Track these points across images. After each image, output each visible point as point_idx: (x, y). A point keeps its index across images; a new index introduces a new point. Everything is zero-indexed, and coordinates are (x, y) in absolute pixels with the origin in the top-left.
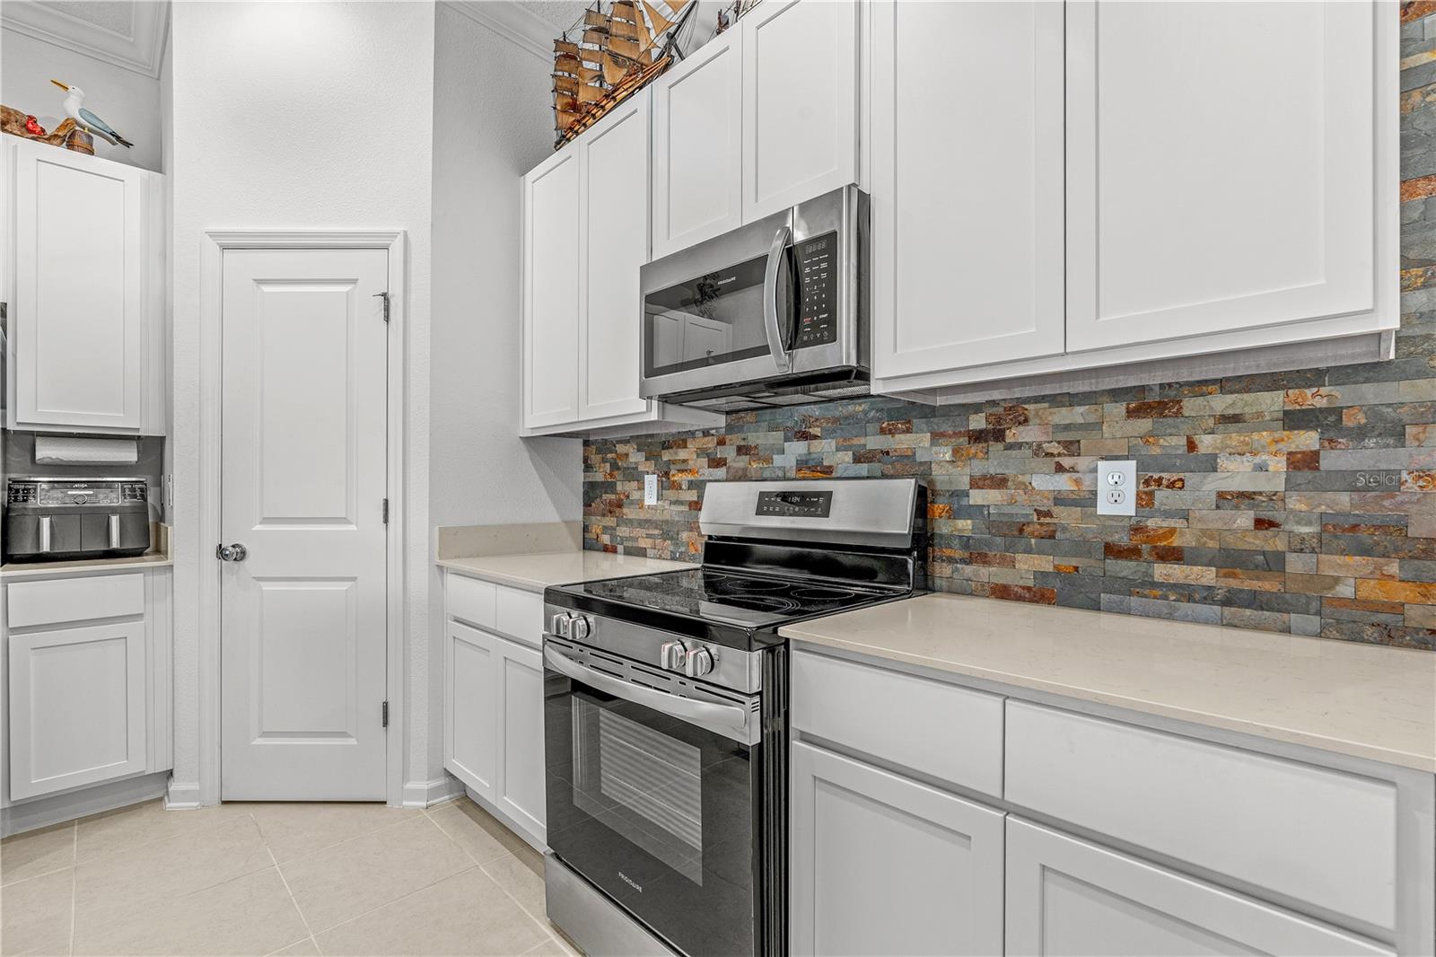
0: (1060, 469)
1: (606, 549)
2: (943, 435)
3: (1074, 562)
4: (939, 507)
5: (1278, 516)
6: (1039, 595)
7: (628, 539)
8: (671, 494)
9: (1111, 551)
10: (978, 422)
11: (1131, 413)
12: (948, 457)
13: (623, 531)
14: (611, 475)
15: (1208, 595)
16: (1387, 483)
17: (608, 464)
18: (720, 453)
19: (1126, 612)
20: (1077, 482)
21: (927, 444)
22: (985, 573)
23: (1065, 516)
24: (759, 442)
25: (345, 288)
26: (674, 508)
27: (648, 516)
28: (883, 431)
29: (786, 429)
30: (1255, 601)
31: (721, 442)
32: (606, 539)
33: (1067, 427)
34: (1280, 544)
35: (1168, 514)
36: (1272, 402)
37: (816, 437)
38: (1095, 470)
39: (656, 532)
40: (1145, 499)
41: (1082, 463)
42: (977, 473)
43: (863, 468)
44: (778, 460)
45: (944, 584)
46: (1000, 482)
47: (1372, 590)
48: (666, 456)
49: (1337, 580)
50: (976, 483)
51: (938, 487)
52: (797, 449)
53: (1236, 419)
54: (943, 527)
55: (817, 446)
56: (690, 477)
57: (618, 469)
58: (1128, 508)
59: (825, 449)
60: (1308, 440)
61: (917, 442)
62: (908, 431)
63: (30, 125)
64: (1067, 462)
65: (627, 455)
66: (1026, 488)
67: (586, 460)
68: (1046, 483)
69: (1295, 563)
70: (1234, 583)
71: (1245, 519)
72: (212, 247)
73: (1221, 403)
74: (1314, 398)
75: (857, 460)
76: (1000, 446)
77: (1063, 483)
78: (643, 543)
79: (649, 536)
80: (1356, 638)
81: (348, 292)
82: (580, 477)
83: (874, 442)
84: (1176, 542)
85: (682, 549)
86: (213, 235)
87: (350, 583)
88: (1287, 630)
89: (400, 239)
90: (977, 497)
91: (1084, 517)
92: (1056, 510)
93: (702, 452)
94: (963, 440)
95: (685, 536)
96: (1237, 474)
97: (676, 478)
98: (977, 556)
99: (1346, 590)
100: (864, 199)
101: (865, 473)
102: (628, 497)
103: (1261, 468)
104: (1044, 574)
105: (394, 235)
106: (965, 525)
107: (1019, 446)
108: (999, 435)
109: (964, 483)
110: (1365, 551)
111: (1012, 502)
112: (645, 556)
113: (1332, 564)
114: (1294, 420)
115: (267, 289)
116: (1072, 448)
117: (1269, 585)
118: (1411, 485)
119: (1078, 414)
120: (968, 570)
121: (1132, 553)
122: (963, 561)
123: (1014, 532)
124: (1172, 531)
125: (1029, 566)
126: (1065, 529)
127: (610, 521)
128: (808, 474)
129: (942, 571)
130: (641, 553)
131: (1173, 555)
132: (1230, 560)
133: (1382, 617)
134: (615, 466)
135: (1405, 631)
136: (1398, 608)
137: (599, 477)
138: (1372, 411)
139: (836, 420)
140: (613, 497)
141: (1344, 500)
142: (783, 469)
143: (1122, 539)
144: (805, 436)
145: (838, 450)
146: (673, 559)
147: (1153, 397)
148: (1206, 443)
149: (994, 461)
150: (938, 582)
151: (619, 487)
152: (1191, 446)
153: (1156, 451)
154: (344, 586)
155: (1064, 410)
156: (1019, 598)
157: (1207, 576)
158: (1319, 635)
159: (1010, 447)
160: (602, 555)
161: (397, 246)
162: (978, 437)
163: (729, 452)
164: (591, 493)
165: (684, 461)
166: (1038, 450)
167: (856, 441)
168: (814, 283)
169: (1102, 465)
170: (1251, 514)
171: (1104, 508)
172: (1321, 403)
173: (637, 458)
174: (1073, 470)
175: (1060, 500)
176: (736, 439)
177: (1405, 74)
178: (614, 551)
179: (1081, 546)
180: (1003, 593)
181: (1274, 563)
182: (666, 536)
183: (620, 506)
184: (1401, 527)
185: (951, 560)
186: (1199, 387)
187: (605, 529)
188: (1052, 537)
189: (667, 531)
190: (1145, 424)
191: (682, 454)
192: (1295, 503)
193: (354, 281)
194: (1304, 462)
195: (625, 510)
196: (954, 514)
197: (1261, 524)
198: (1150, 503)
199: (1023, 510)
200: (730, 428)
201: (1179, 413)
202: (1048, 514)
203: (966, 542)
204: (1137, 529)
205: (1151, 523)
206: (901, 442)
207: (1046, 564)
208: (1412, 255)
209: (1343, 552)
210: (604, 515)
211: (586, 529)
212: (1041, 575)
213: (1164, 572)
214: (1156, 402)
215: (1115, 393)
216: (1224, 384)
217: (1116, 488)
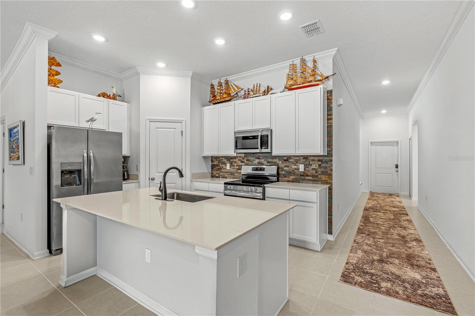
0: (295, 165)
1: (217, 177)
2: (280, 160)
3: (297, 177)
4: (280, 170)
5: (317, 171)
6: (293, 181)
7: (223, 175)
8: (233, 167)
9: (301, 175)
10: (285, 158)
11: (303, 159)
12: (281, 163)
13: (221, 174)
14: (218, 163)
15: (311, 180)
16: (326, 168)
17: (218, 161)
18: (243, 160)
19: (303, 183)
20: (297, 167)
21: (278, 161)
22: (286, 179)
23: (296, 171)
24: (251, 159)
25: (174, 130)
26: (233, 169)
27: (228, 171)
28: (272, 159)
29: (255, 157)
30: (315, 181)
31: (243, 159)
32: (217, 175)
33: (296, 160)
34: (318, 174)
35: (307, 171)
36: (317, 158)
37: (261, 159)
38: (299, 165)
39: (229, 174)
40: (305, 169)
41: (298, 164)
42: (285, 165)
43: (269, 164)
44: (254, 162)
45: (281, 180)
46: (288, 167)
47: (325, 179)
48: (231, 160)
49: (322, 178)
50: (285, 167)
51: (280, 167)
52: (257, 160)
53: (313, 160)
54: (280, 173)
55: (261, 160)
56: (237, 164)
57: (220, 162)
58: (303, 170)
59: (262, 161)
60: (320, 163)
61: (277, 161)
62: (275, 159)
63: (110, 96)
64: (296, 164)
65: (222, 160)
66: (291, 167)
67: (212, 160)
68: (294, 167)
69: (319, 176)
70: (314, 179)
71: (314, 172)
72: (148, 121)
73: (312, 158)
74: (321, 158)
75: (268, 163)
76: (288, 162)
77: (296, 167)
78: (226, 176)
79: (227, 175)
80: (324, 184)
81: (174, 131)
82: (211, 163)
83: (270, 160)
84: (308, 174)
85: (235, 177)
86: (148, 119)
87: (175, 184)
88: (318, 184)
89: (185, 121)
90: (285, 168)
91: (298, 171)
92: (295, 170)
93: (239, 160)
94: (283, 161)
95: (236, 174)
96: (314, 166)
97: (234, 164)
98: (285, 176)
99: (323, 179)
100: (271, 130)
101: (269, 165)
102: (223, 167)
103: (316, 166)
104: (294, 179)
105: (183, 120)
106: (283, 172)
107: (290, 162)
108: (288, 160)
109: (283, 167)
110: (325, 175)
111: (290, 169)
112: (227, 178)
114: (319, 161)
115: (158, 129)
116: (297, 162)
117: (317, 179)
118: (328, 168)
119: (297, 158)
120: (284, 178)
121: (303, 176)
122: (283, 177)
123: (290, 173)
124: (307, 173)
125: (292, 177)
126: (296, 173)
127: (218, 172)
128: (260, 164)
129: (280, 179)
130: (226, 178)
131: (307, 176)
132: (313, 176)
133: (326, 182)
134: (219, 162)
135: (328, 183)
136: (327, 181)
137: (215, 163)
138: (325, 160)
139: (264, 156)
140: (219, 167)
141: (323, 169)
142: (255, 163)
143: (302, 174)
144: (259, 159)
145: (264, 161)
146: (233, 178)
147: (305, 157)
148: (311, 163)
149: (287, 164)
150: (280, 180)
151: (220, 165)
152: (309, 163)
153: (306, 163)
154: (174, 185)
155: (296, 158)
156: (290, 182)
157: (311, 178)
158: (321, 184)
159: (289, 162)
160: (216, 178)
161: (184, 122)
162: (285, 160)
163: (245, 160)
164: (213, 167)
165: (235, 161)
166: (293, 162)
167: (267, 160)
168: (265, 141)
169: (300, 165)
170: (315, 171)
171: (300, 170)
172: (321, 159)
173: (224, 160)
174: (297, 165)
175: (295, 169)
176: (246, 158)
177: (327, 126)
178: (219, 177)
179: (298, 175)
180: (288, 181)
181: (317, 176)
182: (231, 174)
183: (221, 169)
184: (327, 172)
185: (281, 177)
186: (310, 156)
187: (217, 173)
188: (294, 174)
189: (232, 174)
190: (305, 160)
191: (235, 160)
192: (319, 170)
193: (176, 128)
194: (320, 165)
195: (222, 170)
196: (282, 171)
197: (316, 172)
198: (305, 170)
199: (291, 170)
200: (245, 156)
201: (308, 159)
202: (294, 171)
203: (284, 175)
204: (304, 173)
205: (305, 172)
206: (275, 160)
207: (294, 177)
208: (328, 144)
209: (323, 175)
210: (217, 171)
211: (212, 173)
212: (293, 179)
213: (307, 178)
214: (306, 157)
215: (302, 156)
216: (313, 156)
217: (302, 168)
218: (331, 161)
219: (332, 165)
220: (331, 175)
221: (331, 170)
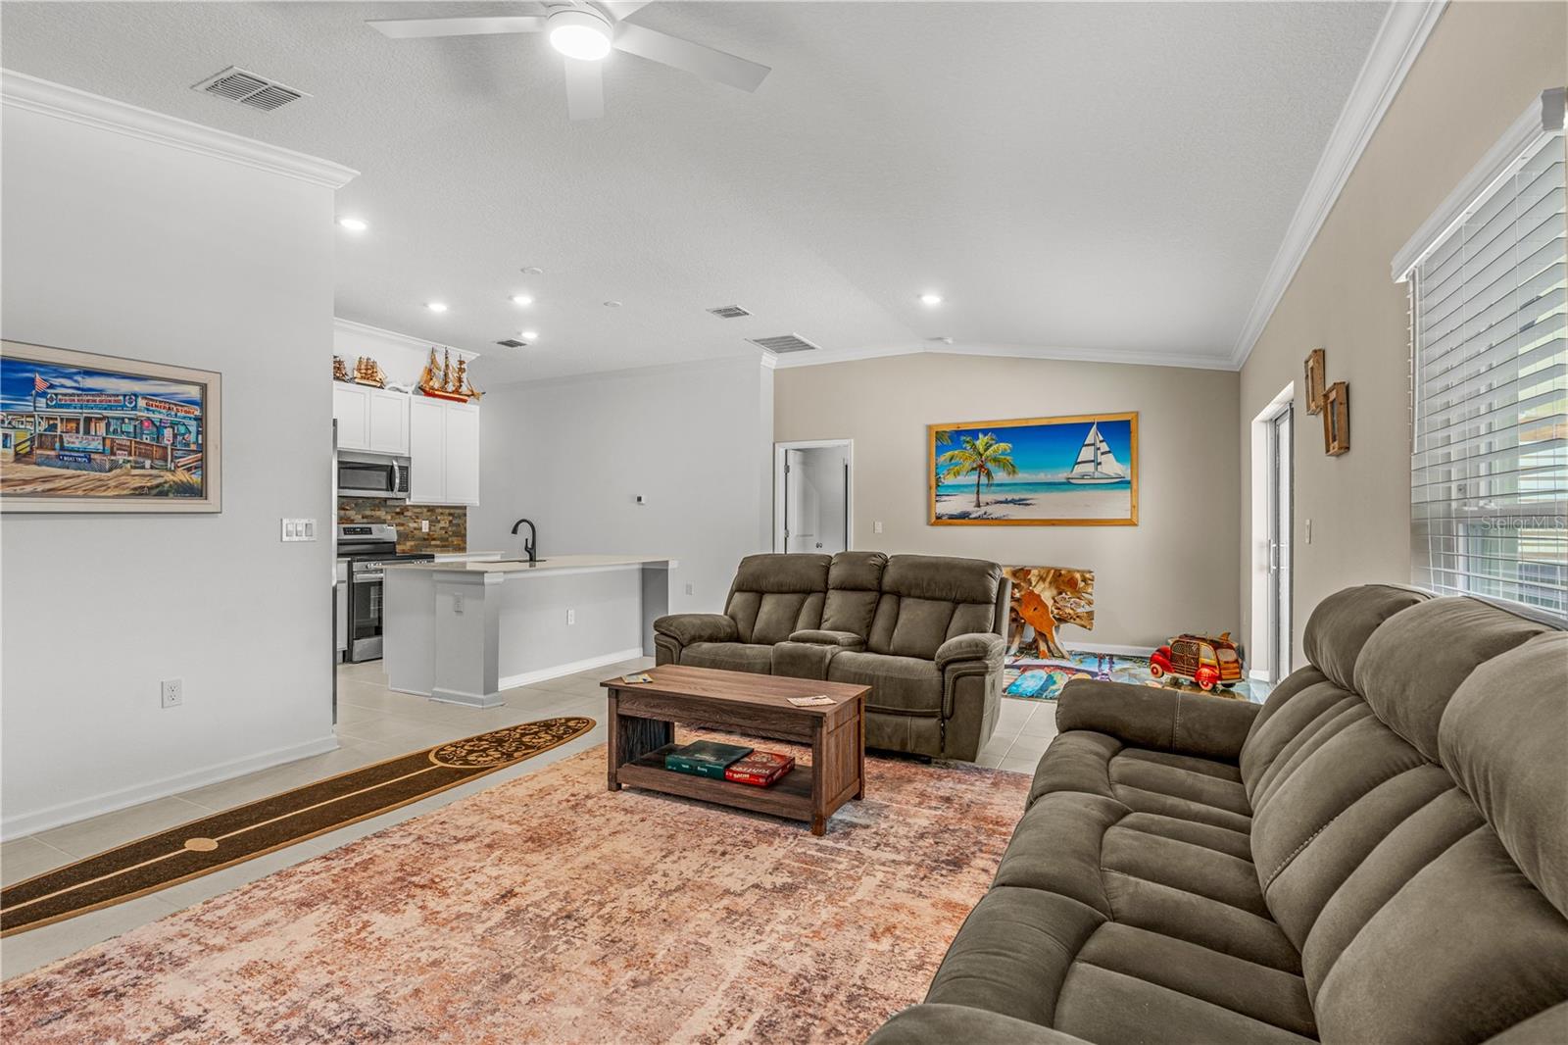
0: (415, 522)
2: (388, 512)
3: (418, 542)
5: (447, 531)
9: (425, 539)
10: (398, 510)
11: (428, 511)
12: (390, 518)
16: (459, 525)
20: (419, 525)
21: (384, 515)
22: (400, 547)
23: (417, 532)
28: (372, 510)
33: (417, 513)
34: (448, 536)
36: (447, 511)
40: (430, 528)
41: (419, 520)
42: (397, 522)
43: (365, 520)
46: (402, 525)
50: (397, 525)
53: (442, 513)
55: (347, 512)
58: (427, 530)
59: (350, 513)
60: (451, 518)
61: (381, 514)
62: (380, 510)
64: (417, 520)
66: (408, 526)
68: (412, 525)
69: (450, 539)
71: (443, 532)
73: (440, 510)
74: (452, 511)
75: (363, 518)
76: (403, 516)
77: (415, 525)
80: (455, 550)
83: (368, 513)
84: (434, 536)
91: (420, 532)
92: (415, 531)
94: (394, 514)
96: (442, 524)
99: (454, 543)
103: (446, 522)
110: (456, 536)
111: (405, 530)
113: (454, 539)
114: (450, 514)
116: (417, 518)
117: (448, 544)
118: (461, 526)
119: (419, 510)
121: (428, 539)
123: (405, 537)
124: (434, 534)
125: (409, 544)
126: (416, 535)
131: (434, 539)
132: (442, 539)
133: (458, 547)
135: (461, 548)
136: (459, 545)
138: (457, 514)
141: (454, 528)
143: (426, 537)
145: (356, 514)
148: (439, 517)
149: (401, 520)
152: (436, 518)
153: (431, 519)
155: (416, 509)
157: (438, 543)
159: (406, 516)
162: (398, 513)
166: (411, 517)
167: (362, 512)
169: (423, 521)
171: (423, 530)
175: (415, 529)
179: (419, 539)
181: (447, 540)
184: (459, 532)
186: (438, 507)
188: (414, 537)
190: (429, 513)
192: (449, 529)
194: (450, 522)
197: (446, 533)
199: (408, 530)
201: (435, 512)
202: (413, 532)
204: (429, 535)
205: (431, 533)
206: (378, 513)
207: (412, 543)
212: (412, 546)
213: (433, 543)
214: (431, 509)
215: (425, 506)
216: (442, 507)
217: (425, 526)
218: (465, 515)
219: (465, 522)
220: (464, 536)
221: (465, 529)
